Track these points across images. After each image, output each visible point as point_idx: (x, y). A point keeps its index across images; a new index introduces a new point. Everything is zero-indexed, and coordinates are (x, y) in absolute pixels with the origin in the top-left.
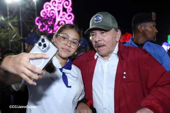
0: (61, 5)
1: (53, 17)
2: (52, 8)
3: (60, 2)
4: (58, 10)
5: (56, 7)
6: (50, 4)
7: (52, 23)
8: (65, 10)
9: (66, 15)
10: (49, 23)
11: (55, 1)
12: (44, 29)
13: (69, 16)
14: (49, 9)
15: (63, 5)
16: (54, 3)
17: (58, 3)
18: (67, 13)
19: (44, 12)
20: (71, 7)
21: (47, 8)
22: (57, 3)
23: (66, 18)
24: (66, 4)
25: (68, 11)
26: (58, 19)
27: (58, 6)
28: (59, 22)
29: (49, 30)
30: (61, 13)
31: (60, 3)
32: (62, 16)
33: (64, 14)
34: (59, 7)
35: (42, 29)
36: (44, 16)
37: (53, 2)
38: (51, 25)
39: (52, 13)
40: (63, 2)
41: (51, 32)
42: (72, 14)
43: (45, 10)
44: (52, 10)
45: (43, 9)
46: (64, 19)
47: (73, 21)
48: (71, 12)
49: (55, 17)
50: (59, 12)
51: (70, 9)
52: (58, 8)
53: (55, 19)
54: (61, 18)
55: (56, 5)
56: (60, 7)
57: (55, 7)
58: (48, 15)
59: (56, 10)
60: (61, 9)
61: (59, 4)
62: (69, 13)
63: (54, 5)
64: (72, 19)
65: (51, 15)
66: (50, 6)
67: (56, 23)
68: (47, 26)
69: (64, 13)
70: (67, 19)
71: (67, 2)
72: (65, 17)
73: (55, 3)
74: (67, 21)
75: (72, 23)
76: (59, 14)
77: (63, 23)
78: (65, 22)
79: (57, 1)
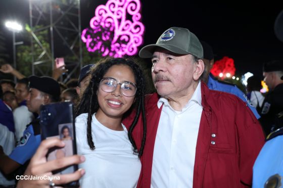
0: (123, 10)
1: (111, 29)
2: (110, 14)
3: (121, 4)
4: (119, 17)
5: (115, 13)
6: (106, 7)
7: (108, 38)
8: (129, 17)
9: (132, 26)
10: (104, 39)
11: (113, 4)
12: (95, 48)
13: (136, 27)
14: (105, 16)
15: (126, 10)
16: (112, 6)
17: (119, 6)
18: (132, 22)
19: (96, 21)
20: (139, 12)
21: (101, 15)
22: (117, 6)
23: (131, 31)
24: (131, 8)
25: (134, 18)
26: (118, 32)
27: (119, 11)
28: (120, 37)
29: (103, 50)
30: (123, 23)
31: (122, 6)
32: (125, 28)
33: (127, 25)
34: (120, 13)
35: (92, 48)
36: (96, 26)
37: (110, 6)
38: (107, 40)
39: (109, 23)
40: (126, 5)
41: (106, 53)
42: (140, 24)
43: (97, 18)
44: (109, 17)
45: (94, 15)
46: (127, 32)
47: (142, 36)
48: (139, 21)
49: (114, 28)
50: (120, 20)
51: (137, 16)
52: (118, 14)
53: (113, 33)
54: (123, 30)
55: (116, 9)
56: (122, 12)
57: (113, 12)
58: (102, 24)
59: (115, 17)
60: (123, 16)
61: (120, 8)
62: (136, 23)
63: (113, 9)
64: (141, 33)
65: (107, 25)
66: (106, 12)
68: (100, 44)
69: (129, 22)
70: (132, 33)
71: (133, 5)
72: (129, 30)
73: (114, 7)
74: (132, 36)
75: (141, 39)
76: (119, 24)
77: (127, 38)
78: (129, 36)
79: (117, 2)
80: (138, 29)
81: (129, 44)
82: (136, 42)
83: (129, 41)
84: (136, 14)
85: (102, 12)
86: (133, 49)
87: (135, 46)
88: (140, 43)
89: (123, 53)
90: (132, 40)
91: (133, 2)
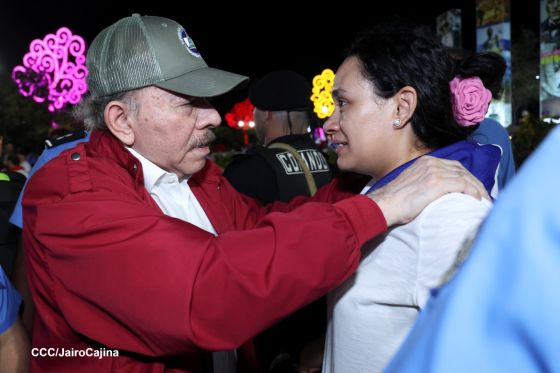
0: (65, 49)
1: (50, 70)
2: (48, 52)
3: (62, 41)
4: (60, 57)
5: (55, 52)
6: (44, 43)
8: (72, 59)
9: (75, 70)
11: (53, 40)
13: (80, 71)
14: (41, 54)
15: (69, 50)
16: (51, 42)
17: (60, 44)
18: (76, 65)
19: (30, 58)
21: (37, 51)
22: (57, 43)
23: (74, 75)
24: (75, 48)
25: (77, 61)
26: (58, 76)
27: (60, 49)
28: (61, 80)
30: (65, 64)
31: (64, 44)
32: (67, 71)
33: (69, 67)
37: (48, 42)
39: (48, 62)
40: (68, 44)
43: (32, 54)
44: (47, 56)
45: (28, 51)
46: (69, 76)
49: (54, 71)
50: (60, 61)
51: (81, 59)
52: (59, 54)
53: (52, 75)
54: (65, 73)
55: (56, 47)
56: (63, 51)
57: (52, 50)
59: (55, 56)
60: (65, 56)
61: (61, 47)
62: (80, 66)
63: (53, 47)
65: (45, 65)
66: (43, 49)
67: (54, 85)
69: (71, 64)
70: (76, 78)
71: (76, 45)
72: (72, 73)
73: (54, 43)
74: (75, 81)
75: (85, 85)
76: (60, 66)
77: (69, 84)
78: (71, 81)
79: (57, 39)
80: (82, 74)
81: (71, 90)
82: (79, 89)
83: (71, 87)
84: (80, 56)
85: (37, 47)
86: (76, 97)
87: (79, 93)
88: (84, 91)
89: (65, 101)
90: (75, 87)
91: (76, 41)
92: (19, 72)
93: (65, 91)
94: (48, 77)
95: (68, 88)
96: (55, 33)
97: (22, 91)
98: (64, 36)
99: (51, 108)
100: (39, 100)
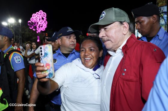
0: (41, 16)
1: (37, 22)
3: (40, 14)
6: (36, 15)
9: (44, 22)
13: (45, 22)
14: (35, 17)
16: (37, 14)
19: (32, 19)
20: (46, 17)
24: (43, 16)
25: (44, 19)
26: (39, 23)
28: (40, 25)
30: (41, 20)
31: (41, 15)
33: (42, 21)
39: (37, 20)
42: (46, 21)
44: (36, 18)
45: (32, 17)
46: (42, 23)
47: (47, 25)
48: (46, 20)
50: (40, 19)
55: (39, 16)
57: (38, 16)
59: (38, 18)
62: (45, 21)
64: (46, 24)
67: (38, 26)
69: (43, 20)
74: (43, 25)
76: (40, 21)
79: (39, 13)
80: (45, 23)
83: (42, 26)
84: (45, 18)
85: (34, 16)
87: (44, 28)
88: (46, 27)
89: (41, 30)
91: (44, 14)
92: (29, 22)
93: (41, 27)
94: (37, 24)
95: (42, 27)
96: (38, 12)
97: (30, 27)
98: (41, 12)
99: (37, 32)
100: (34, 30)
